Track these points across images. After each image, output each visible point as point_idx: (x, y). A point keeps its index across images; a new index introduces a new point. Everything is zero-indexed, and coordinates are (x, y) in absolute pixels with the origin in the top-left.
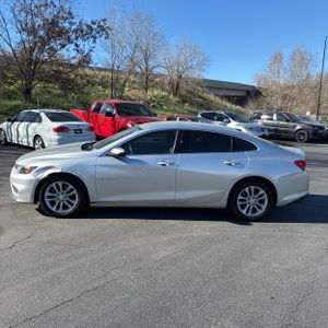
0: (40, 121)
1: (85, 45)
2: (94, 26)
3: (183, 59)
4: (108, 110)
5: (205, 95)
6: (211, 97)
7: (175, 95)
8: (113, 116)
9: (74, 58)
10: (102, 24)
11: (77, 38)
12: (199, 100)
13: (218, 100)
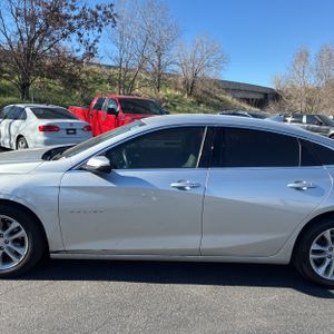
0: (25, 118)
1: (90, 35)
2: (100, 13)
3: (198, 55)
4: (111, 106)
5: (222, 96)
6: (229, 98)
7: (189, 95)
8: (117, 114)
9: (78, 51)
10: (109, 9)
11: (79, 26)
12: (216, 101)
13: (235, 101)
